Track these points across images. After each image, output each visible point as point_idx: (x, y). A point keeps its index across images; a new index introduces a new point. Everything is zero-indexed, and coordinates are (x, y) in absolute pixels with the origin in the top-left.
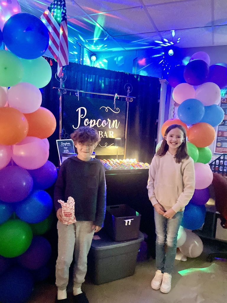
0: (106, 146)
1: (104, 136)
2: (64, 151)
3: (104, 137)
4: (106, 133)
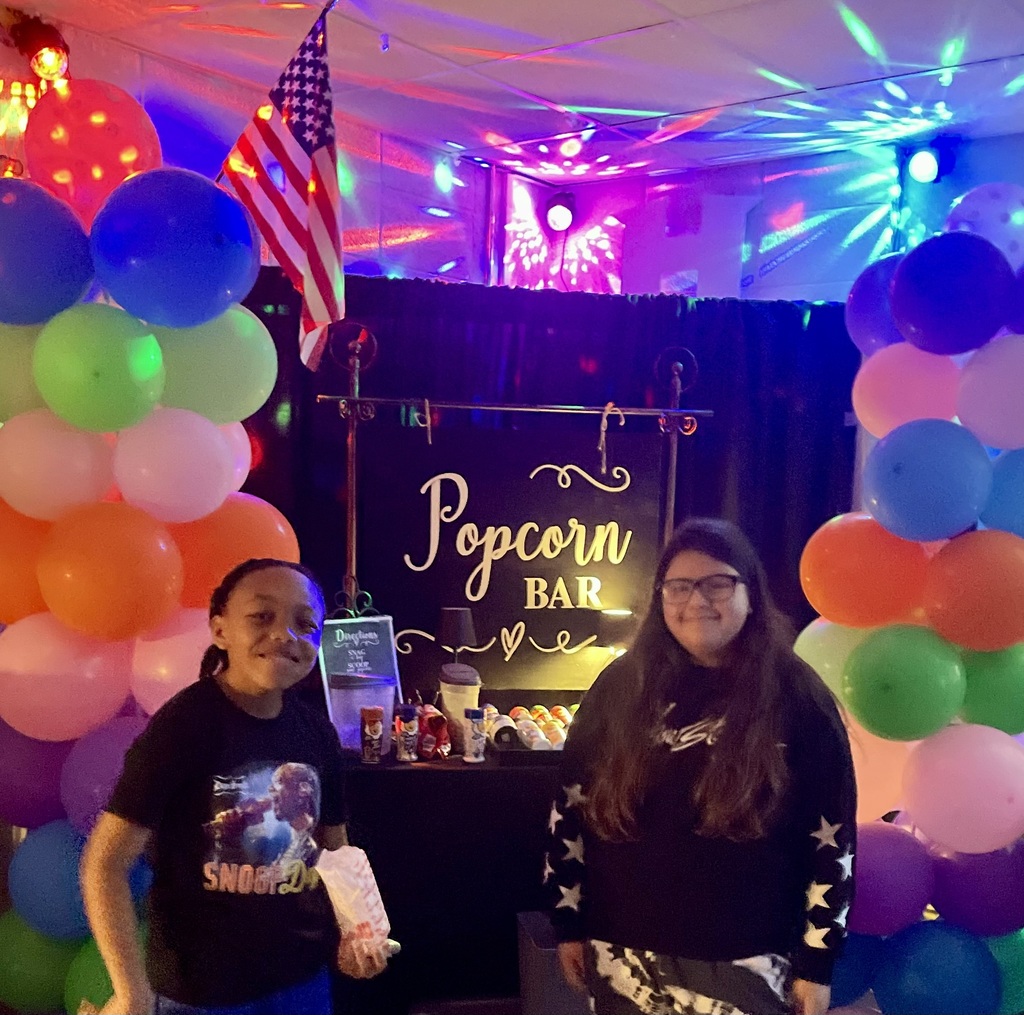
0: (561, 646)
1: (554, 598)
2: (348, 668)
3: (551, 606)
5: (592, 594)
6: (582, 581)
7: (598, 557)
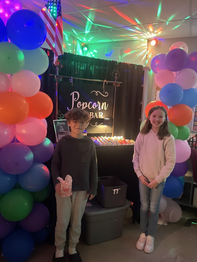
0: (96, 125)
1: (95, 116)
2: (60, 130)
3: (94, 118)
4: (96, 114)
5: (101, 116)
6: (100, 113)
7: (102, 109)
